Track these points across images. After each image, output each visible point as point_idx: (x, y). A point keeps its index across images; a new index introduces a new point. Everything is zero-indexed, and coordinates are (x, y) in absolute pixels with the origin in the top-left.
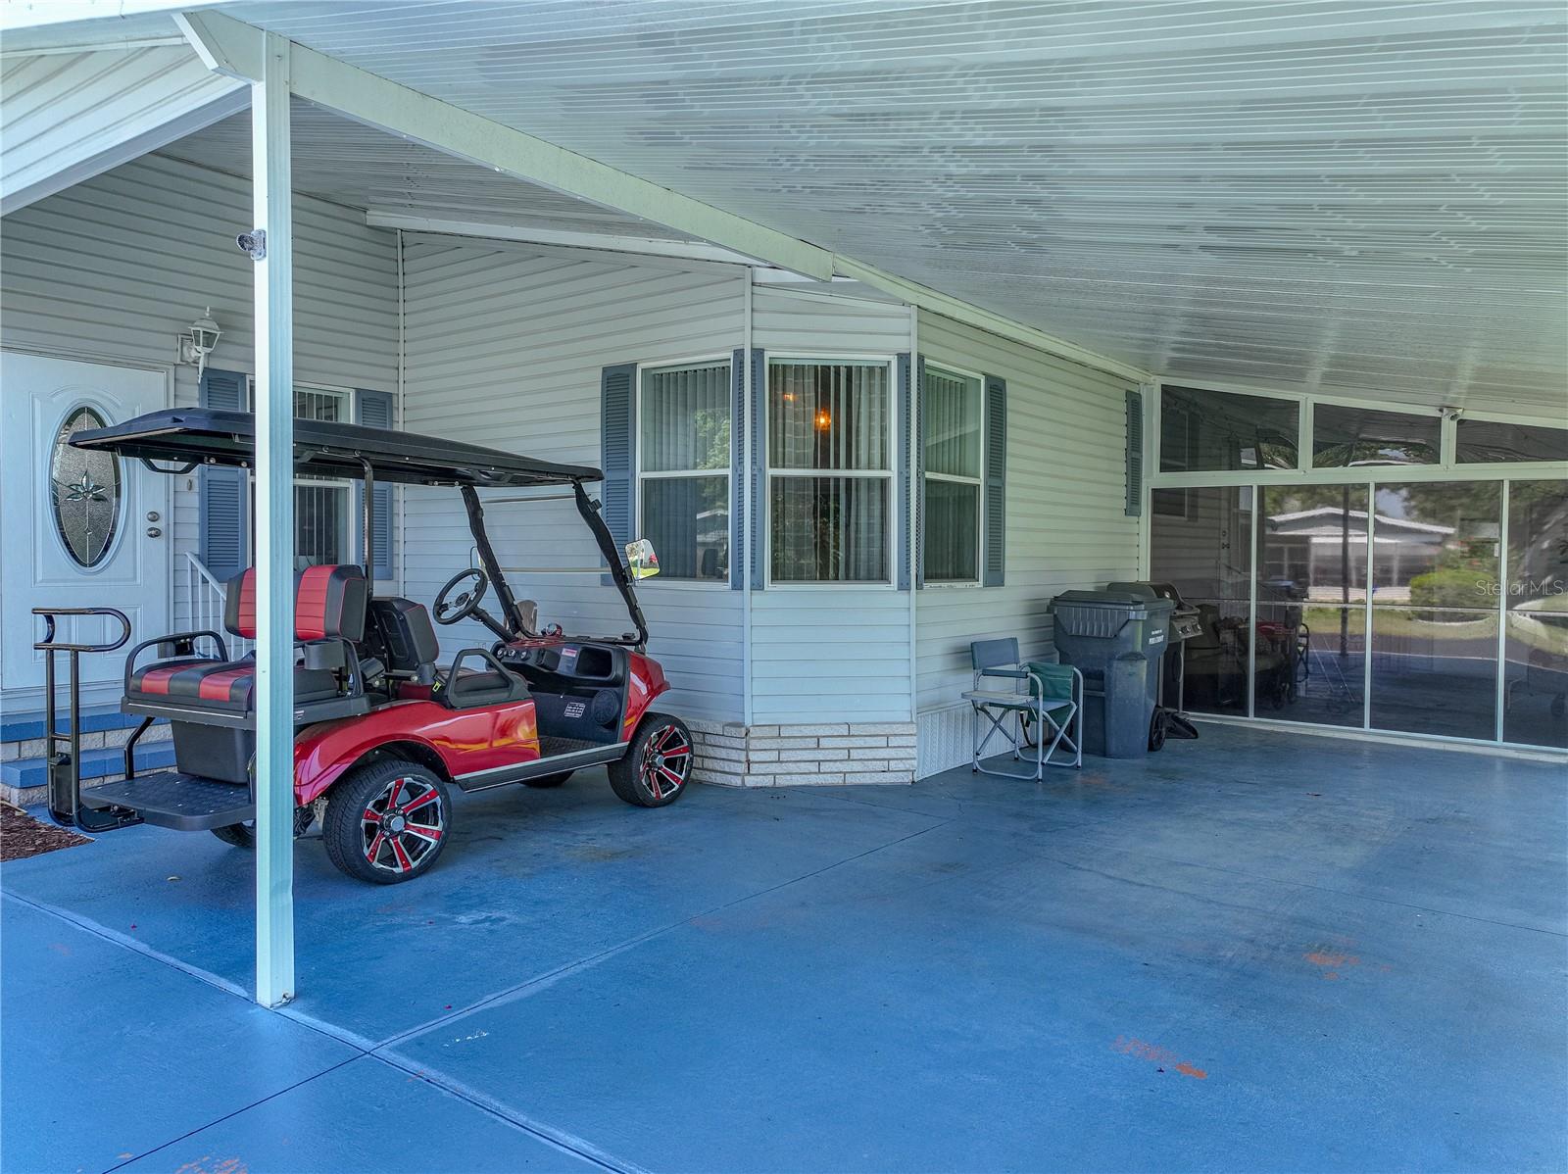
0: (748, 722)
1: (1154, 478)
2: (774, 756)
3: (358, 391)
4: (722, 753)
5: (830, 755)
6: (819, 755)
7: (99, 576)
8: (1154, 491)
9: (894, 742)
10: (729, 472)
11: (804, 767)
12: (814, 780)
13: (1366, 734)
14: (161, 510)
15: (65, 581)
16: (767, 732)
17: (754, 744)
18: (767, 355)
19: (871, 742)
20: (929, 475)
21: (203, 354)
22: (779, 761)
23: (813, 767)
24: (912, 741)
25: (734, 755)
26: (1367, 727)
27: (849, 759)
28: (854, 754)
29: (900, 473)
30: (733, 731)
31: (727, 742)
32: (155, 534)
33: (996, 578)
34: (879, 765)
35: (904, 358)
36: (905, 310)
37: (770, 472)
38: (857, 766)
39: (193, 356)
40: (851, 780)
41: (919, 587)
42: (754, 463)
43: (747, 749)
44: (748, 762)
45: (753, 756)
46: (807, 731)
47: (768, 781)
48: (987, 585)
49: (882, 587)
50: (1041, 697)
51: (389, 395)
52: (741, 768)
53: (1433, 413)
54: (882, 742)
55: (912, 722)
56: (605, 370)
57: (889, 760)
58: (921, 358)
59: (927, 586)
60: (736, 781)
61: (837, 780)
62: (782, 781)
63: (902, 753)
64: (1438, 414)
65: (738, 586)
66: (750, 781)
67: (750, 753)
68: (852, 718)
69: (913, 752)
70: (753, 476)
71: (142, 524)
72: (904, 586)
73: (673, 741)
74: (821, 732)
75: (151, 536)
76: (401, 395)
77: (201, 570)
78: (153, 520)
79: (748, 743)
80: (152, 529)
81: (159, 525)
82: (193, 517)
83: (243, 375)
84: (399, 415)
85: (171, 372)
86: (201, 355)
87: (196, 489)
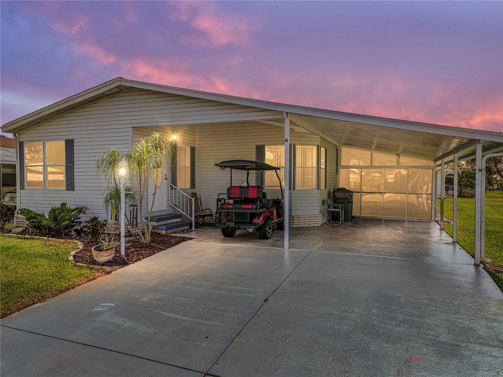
0: (293, 215)
2: (298, 221)
3: (191, 147)
5: (307, 221)
6: (305, 221)
7: (159, 188)
9: (317, 218)
11: (303, 223)
12: (305, 226)
16: (297, 217)
17: (294, 219)
18: (296, 145)
19: (313, 218)
23: (304, 223)
24: (320, 218)
25: (291, 221)
28: (311, 221)
30: (291, 217)
34: (315, 223)
35: (318, 146)
36: (318, 137)
38: (311, 223)
39: (171, 140)
40: (311, 225)
43: (293, 220)
44: (293, 222)
46: (304, 216)
47: (297, 226)
49: (314, 189)
51: (195, 147)
52: (292, 224)
54: (315, 218)
55: (319, 214)
56: (257, 146)
57: (316, 221)
58: (321, 146)
59: (321, 189)
61: (308, 226)
62: (299, 226)
63: (319, 220)
66: (294, 226)
68: (310, 214)
69: (320, 220)
70: (293, 168)
72: (318, 189)
74: (306, 216)
77: (174, 186)
78: (165, 176)
79: (293, 219)
80: (165, 178)
81: (166, 177)
82: (170, 175)
83: (176, 144)
84: (196, 152)
85: (168, 144)
86: (173, 141)
87: (170, 169)
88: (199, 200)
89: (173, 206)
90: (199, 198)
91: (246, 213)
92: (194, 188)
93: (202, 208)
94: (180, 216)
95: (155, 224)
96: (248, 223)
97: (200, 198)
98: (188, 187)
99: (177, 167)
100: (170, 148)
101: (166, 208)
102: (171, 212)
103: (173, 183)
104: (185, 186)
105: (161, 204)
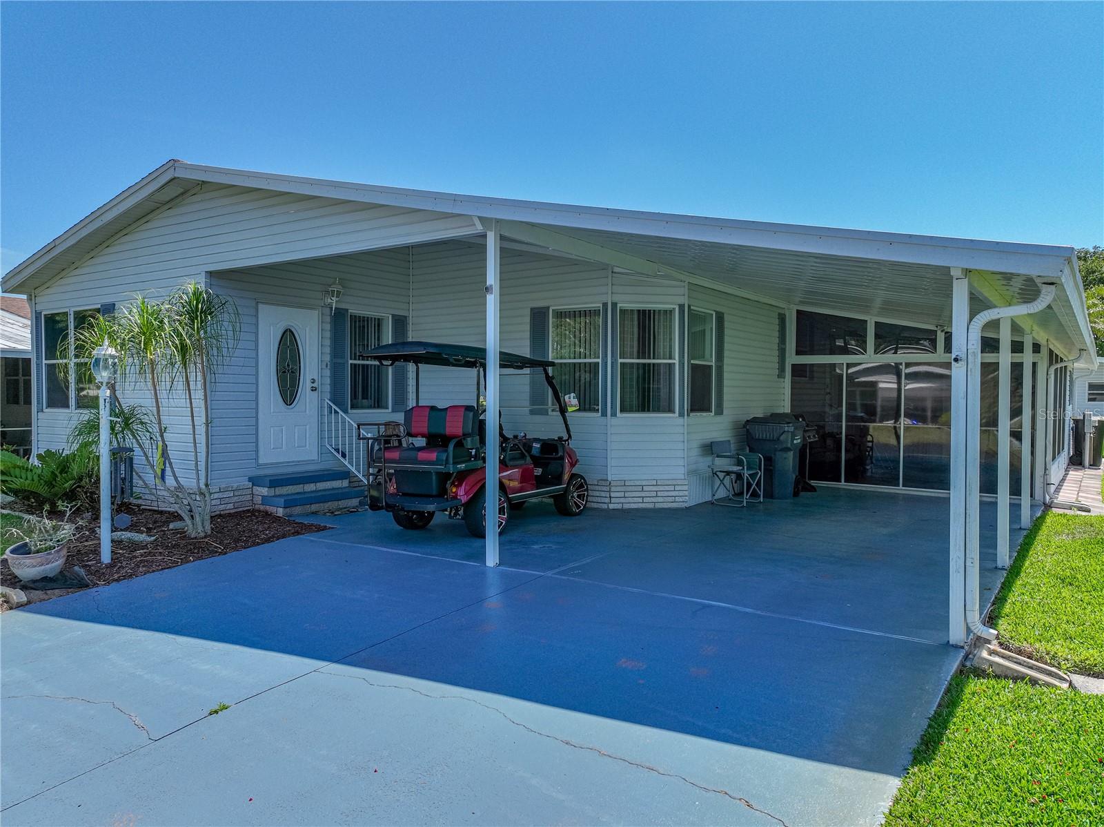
0: (609, 479)
1: (792, 359)
2: (622, 494)
3: (393, 316)
4: (597, 494)
5: (648, 494)
6: (643, 494)
7: (293, 410)
8: (792, 365)
9: (677, 488)
10: (600, 360)
11: (636, 500)
12: (641, 506)
13: (901, 490)
14: (316, 378)
15: (280, 412)
16: (619, 483)
17: (613, 489)
18: (619, 305)
19: (667, 488)
20: (692, 362)
22: (625, 497)
23: (640, 500)
24: (686, 488)
25: (603, 494)
26: (901, 487)
27: (657, 496)
28: (659, 494)
29: (680, 361)
30: (603, 483)
31: (600, 488)
32: (314, 389)
33: (720, 411)
34: (671, 499)
35: (681, 307)
36: (682, 284)
37: (620, 361)
38: (660, 500)
40: (658, 506)
41: (688, 415)
42: (612, 356)
43: (610, 491)
44: (610, 497)
45: (612, 495)
46: (639, 483)
47: (619, 506)
48: (716, 414)
49: (671, 415)
50: (745, 467)
51: (405, 317)
52: (607, 500)
53: (932, 328)
54: (672, 488)
55: (685, 479)
56: (532, 309)
57: (675, 497)
58: (689, 306)
59: (691, 414)
60: (605, 506)
61: (651, 506)
62: (626, 506)
63: (681, 494)
64: (936, 329)
65: (604, 414)
66: (611, 506)
67: (611, 493)
68: (655, 477)
69: (686, 493)
70: (612, 363)
71: (309, 385)
72: (681, 415)
73: (581, 486)
74: (644, 483)
75: (312, 390)
76: (411, 317)
77: (334, 406)
78: (313, 383)
79: (610, 489)
80: (313, 387)
81: (315, 385)
82: (328, 381)
83: (347, 310)
84: (410, 327)
85: (320, 310)
86: (334, 301)
87: (329, 367)
89: (333, 451)
91: (427, 474)
94: (346, 475)
95: (264, 491)
96: (431, 496)
98: (387, 408)
99: (350, 362)
100: (328, 319)
101: (314, 456)
102: (329, 464)
103: (336, 399)
104: (379, 407)
105: (298, 447)
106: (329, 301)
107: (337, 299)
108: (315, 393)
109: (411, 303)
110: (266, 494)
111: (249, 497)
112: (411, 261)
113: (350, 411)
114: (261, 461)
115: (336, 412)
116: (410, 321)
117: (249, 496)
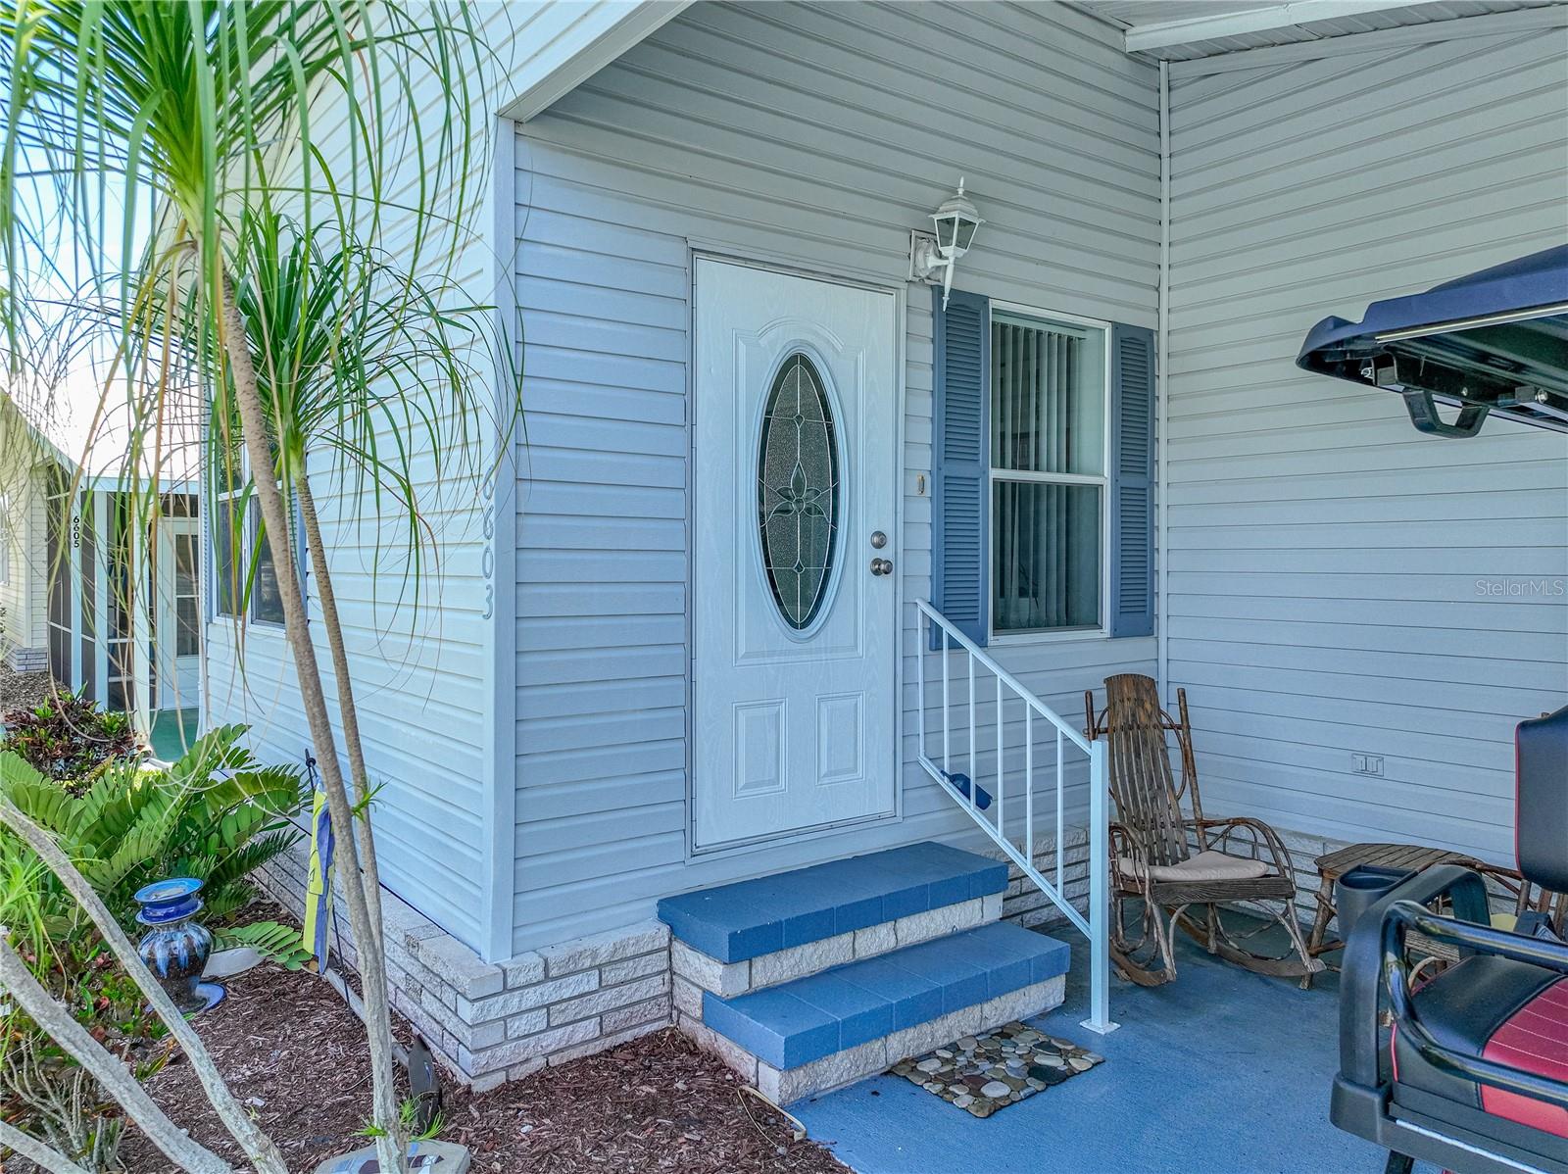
3: (1115, 327)
7: (813, 644)
14: (888, 530)
15: (771, 654)
21: (952, 260)
32: (881, 568)
39: (930, 265)
51: (1150, 333)
71: (865, 554)
75: (877, 572)
76: (1161, 335)
77: (948, 628)
78: (879, 546)
80: (877, 561)
81: (885, 554)
82: (924, 538)
83: (985, 300)
84: (1163, 366)
85: (903, 293)
86: (947, 263)
87: (928, 492)
88: (1171, 737)
89: (943, 781)
90: (1177, 721)
92: (1147, 629)
93: (1197, 804)
94: (995, 876)
95: (713, 971)
97: (1185, 717)
98: (1096, 624)
99: (995, 473)
100: (926, 326)
101: (884, 805)
102: (926, 825)
103: (952, 600)
104: (1069, 619)
105: (829, 774)
106: (933, 261)
107: (962, 252)
108: (886, 582)
109: (1164, 288)
110: (717, 988)
111: (657, 986)
112: (1165, 154)
113: (991, 639)
114: (703, 839)
115: (954, 645)
116: (1163, 344)
117: (659, 979)
